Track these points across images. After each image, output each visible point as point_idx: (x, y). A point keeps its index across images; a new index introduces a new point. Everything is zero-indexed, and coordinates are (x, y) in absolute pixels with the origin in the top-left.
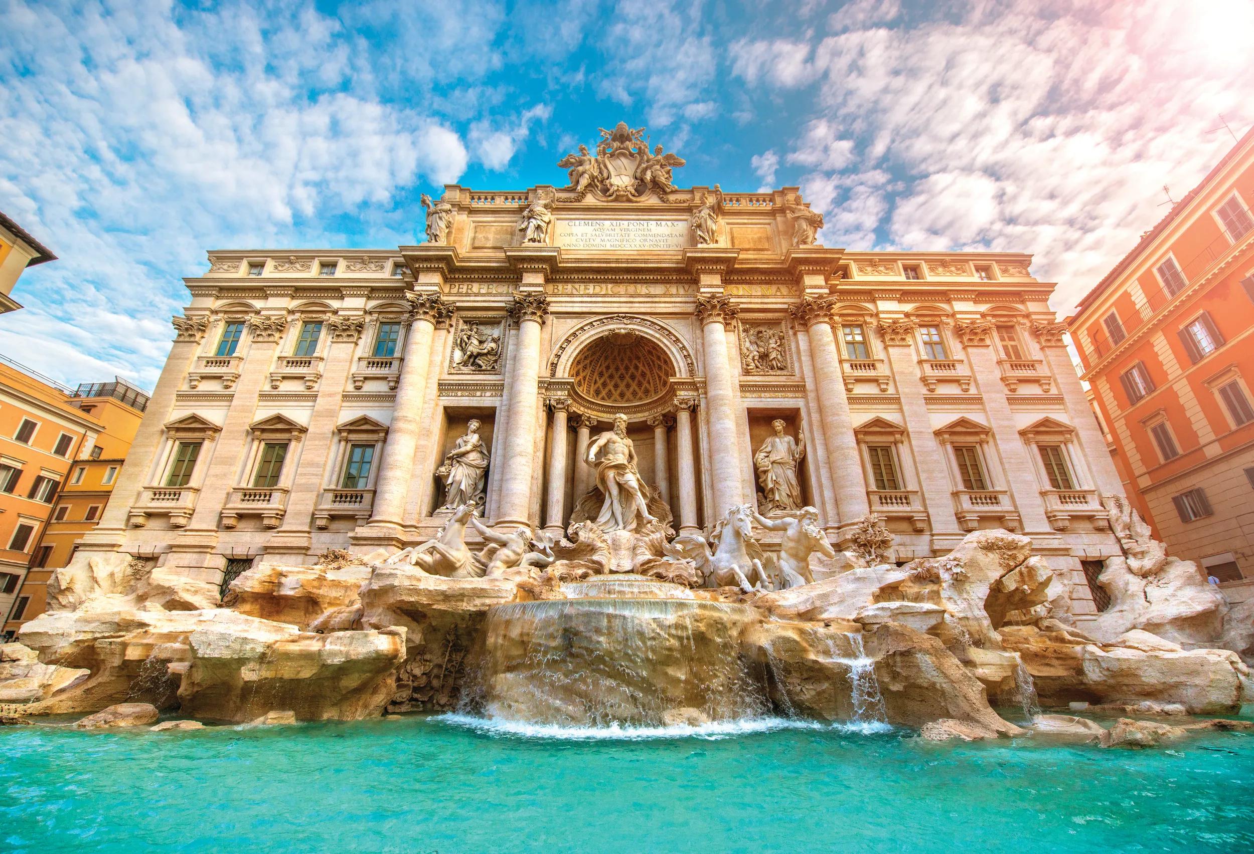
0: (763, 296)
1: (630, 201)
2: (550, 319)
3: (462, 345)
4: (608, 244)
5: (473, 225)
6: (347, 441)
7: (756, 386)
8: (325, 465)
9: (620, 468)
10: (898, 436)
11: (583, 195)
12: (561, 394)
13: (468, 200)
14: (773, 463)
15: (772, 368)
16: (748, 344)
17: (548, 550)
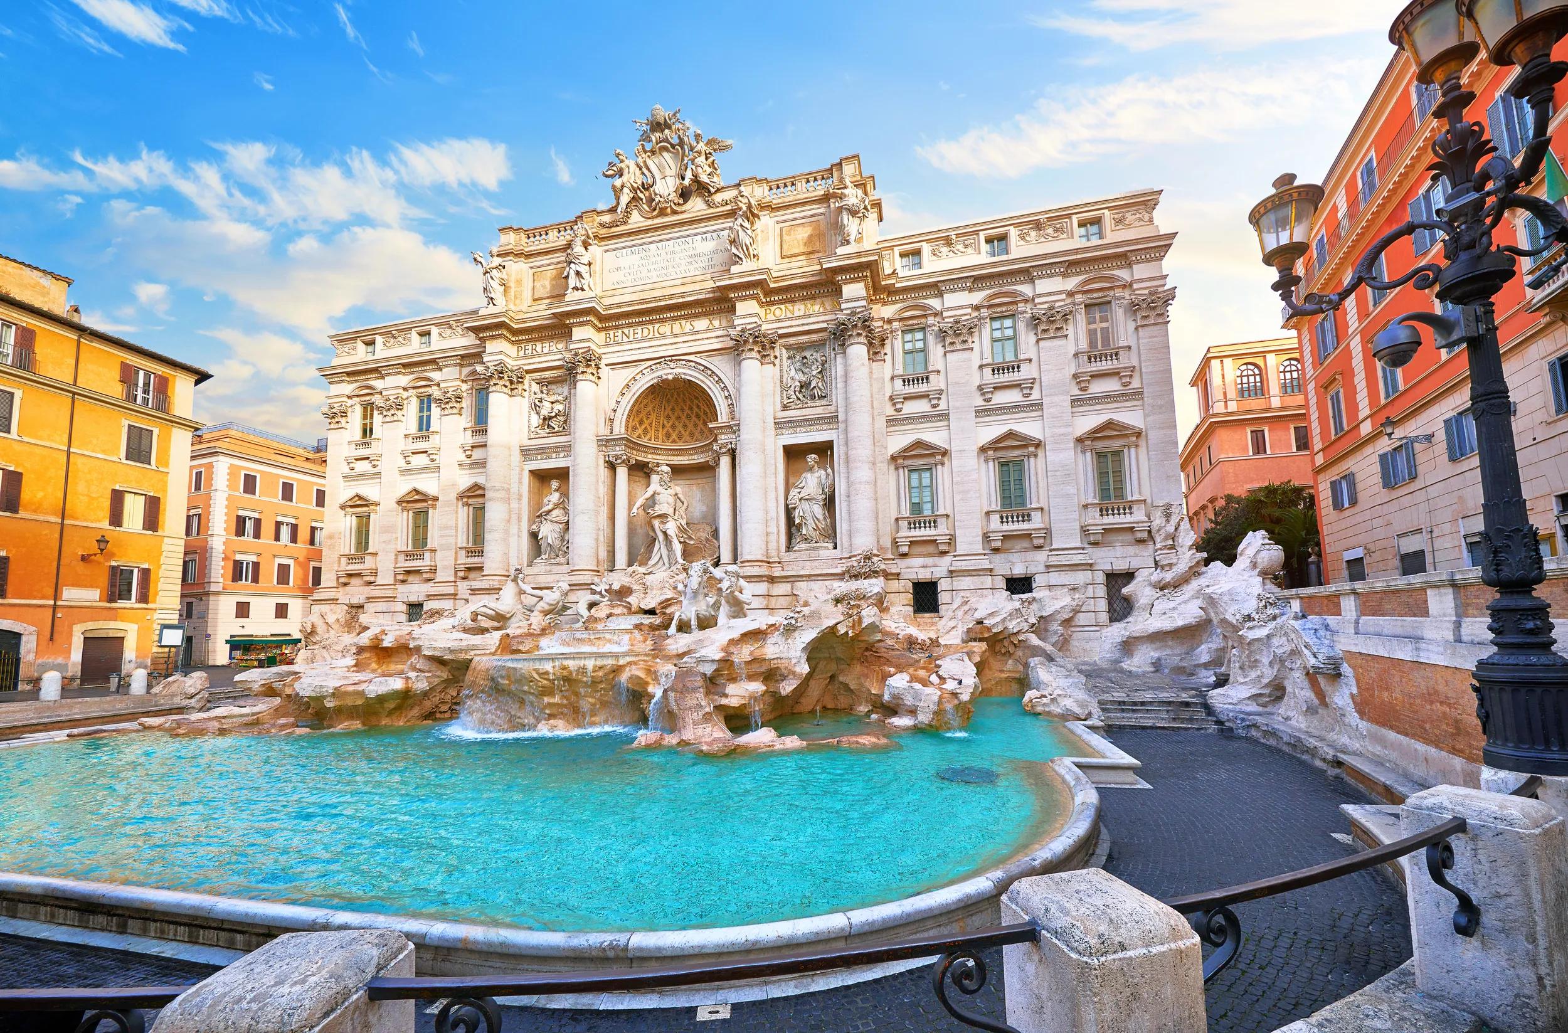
0: (804, 316)
1: (674, 212)
2: (604, 371)
3: (536, 407)
4: (654, 274)
5: (531, 272)
6: (468, 505)
7: (791, 422)
8: (456, 527)
9: (663, 517)
10: (939, 457)
11: (627, 213)
12: (619, 450)
13: (524, 240)
14: (801, 499)
15: (813, 397)
16: (793, 372)
17: (604, 592)
